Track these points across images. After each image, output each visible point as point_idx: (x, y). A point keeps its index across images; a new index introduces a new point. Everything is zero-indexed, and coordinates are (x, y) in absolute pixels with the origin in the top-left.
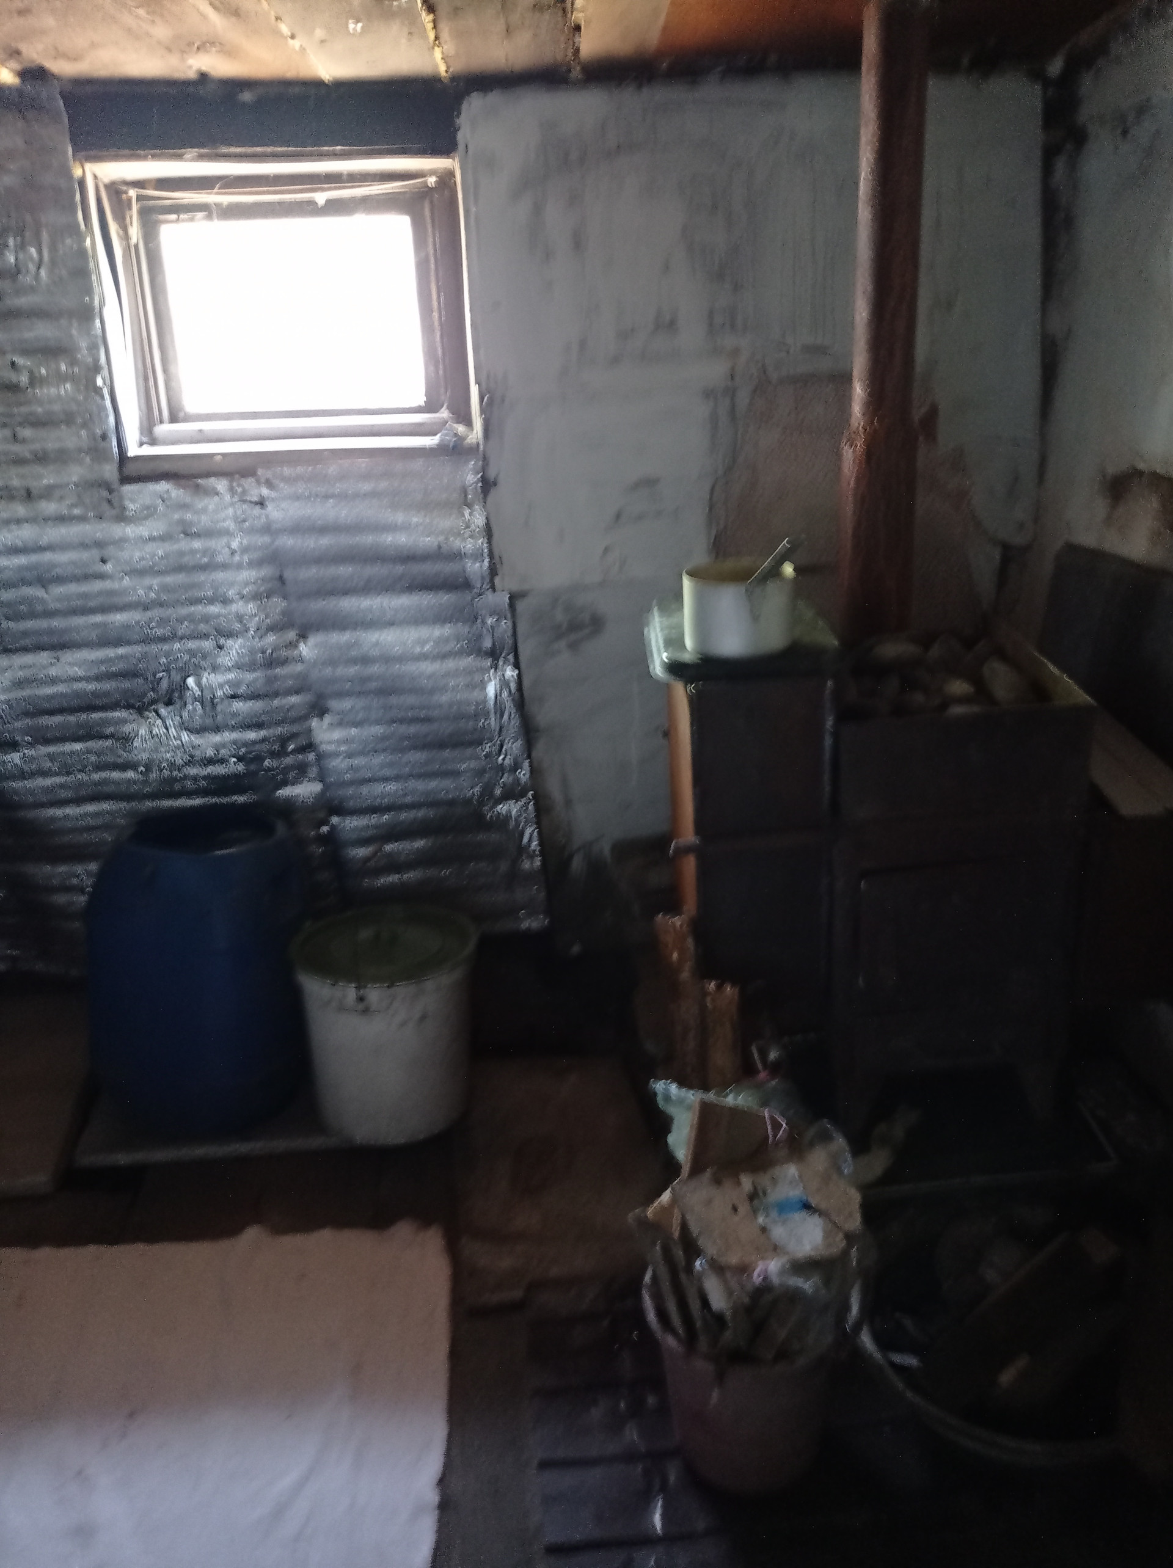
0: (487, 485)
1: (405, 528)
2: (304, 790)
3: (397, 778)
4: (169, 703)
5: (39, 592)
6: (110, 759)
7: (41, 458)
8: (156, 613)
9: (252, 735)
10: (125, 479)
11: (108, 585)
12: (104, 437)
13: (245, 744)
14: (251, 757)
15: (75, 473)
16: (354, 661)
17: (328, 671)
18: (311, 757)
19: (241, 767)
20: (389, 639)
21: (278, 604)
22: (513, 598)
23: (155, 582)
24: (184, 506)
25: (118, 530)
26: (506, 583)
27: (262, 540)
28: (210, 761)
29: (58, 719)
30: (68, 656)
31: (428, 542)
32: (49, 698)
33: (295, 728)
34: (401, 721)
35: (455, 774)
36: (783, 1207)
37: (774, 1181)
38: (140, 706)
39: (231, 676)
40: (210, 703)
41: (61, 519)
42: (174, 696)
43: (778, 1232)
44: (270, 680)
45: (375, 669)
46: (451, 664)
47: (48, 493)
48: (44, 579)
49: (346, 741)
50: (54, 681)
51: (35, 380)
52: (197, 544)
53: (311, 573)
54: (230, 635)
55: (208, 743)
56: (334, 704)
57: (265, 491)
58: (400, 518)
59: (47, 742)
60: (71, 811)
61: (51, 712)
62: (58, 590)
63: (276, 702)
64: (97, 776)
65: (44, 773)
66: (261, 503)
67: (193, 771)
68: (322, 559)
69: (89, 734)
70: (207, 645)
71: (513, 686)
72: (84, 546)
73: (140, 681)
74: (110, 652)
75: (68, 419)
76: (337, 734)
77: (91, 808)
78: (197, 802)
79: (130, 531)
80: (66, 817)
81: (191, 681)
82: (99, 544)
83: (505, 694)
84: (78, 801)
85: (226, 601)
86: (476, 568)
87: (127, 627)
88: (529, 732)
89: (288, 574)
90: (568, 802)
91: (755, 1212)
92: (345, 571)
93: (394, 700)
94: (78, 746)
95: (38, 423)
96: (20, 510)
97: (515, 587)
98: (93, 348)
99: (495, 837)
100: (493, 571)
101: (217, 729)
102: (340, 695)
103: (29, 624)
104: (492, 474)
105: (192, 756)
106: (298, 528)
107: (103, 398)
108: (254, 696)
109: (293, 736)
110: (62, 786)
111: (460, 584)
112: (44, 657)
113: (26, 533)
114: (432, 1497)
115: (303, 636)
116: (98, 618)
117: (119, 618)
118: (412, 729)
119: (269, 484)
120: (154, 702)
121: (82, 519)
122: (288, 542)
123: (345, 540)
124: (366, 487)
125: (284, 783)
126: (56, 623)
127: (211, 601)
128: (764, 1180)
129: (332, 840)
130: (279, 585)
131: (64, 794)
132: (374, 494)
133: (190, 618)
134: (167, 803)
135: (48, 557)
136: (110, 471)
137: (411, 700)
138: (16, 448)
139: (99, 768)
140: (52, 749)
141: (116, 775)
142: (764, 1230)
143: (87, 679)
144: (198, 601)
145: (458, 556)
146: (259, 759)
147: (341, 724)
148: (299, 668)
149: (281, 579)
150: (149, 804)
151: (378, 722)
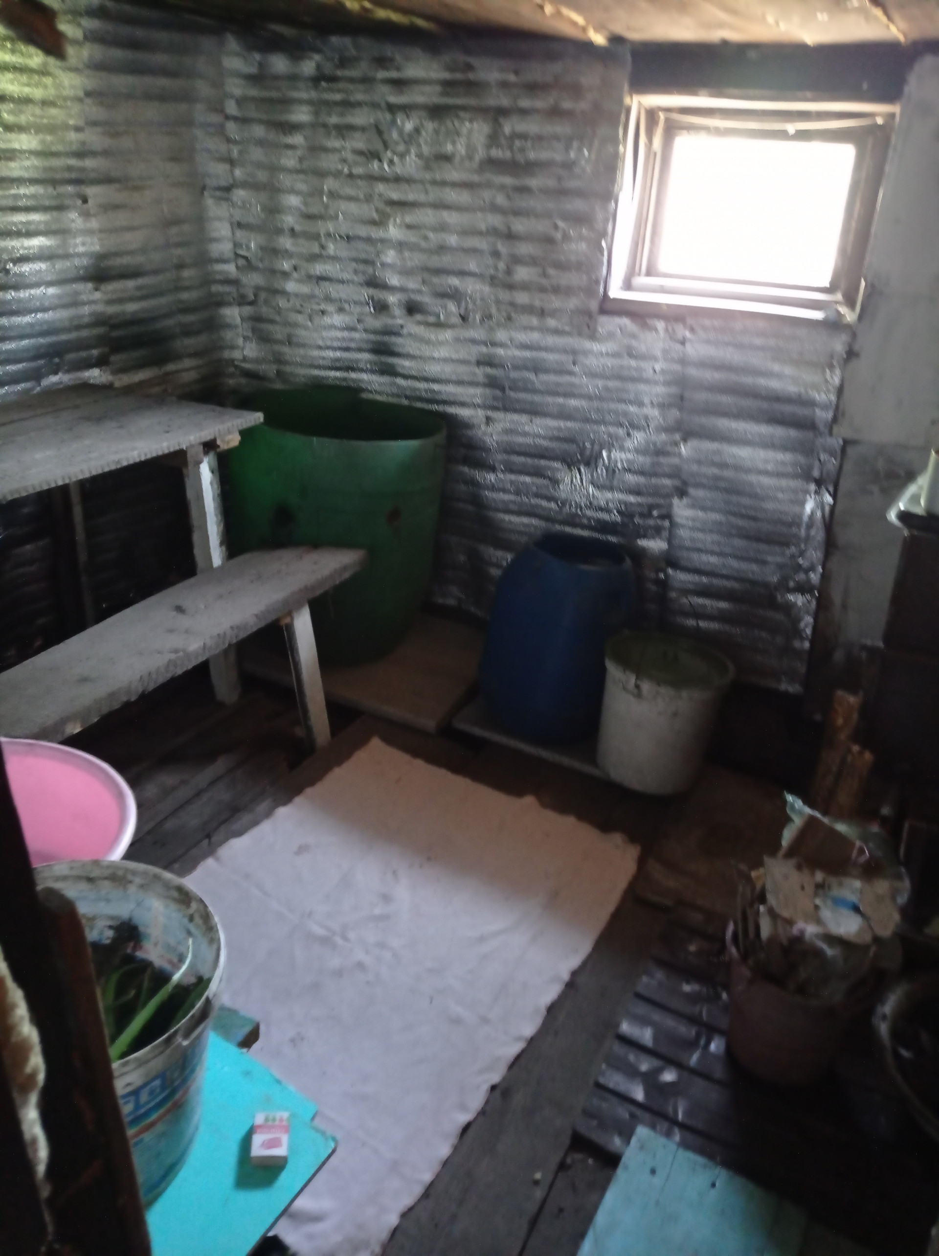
0: (851, 354)
1: (779, 376)
2: (655, 545)
3: (720, 554)
4: (587, 464)
5: (531, 376)
6: (544, 492)
7: (556, 290)
8: (595, 404)
9: (632, 499)
10: (603, 311)
11: (573, 379)
12: (597, 282)
13: (626, 504)
14: (627, 513)
15: (573, 303)
16: (714, 464)
17: (695, 468)
18: (667, 523)
19: (619, 519)
20: (743, 453)
21: (674, 414)
22: (846, 443)
23: (600, 383)
24: (633, 336)
25: (588, 345)
26: (843, 431)
27: (677, 367)
28: (601, 509)
29: (522, 459)
30: (538, 421)
31: (792, 389)
32: (520, 445)
33: (661, 501)
34: (734, 514)
35: (764, 563)
36: (838, 902)
37: (840, 885)
38: (570, 463)
39: (630, 456)
40: (611, 471)
41: (557, 332)
42: (591, 461)
43: (826, 914)
44: (653, 464)
45: (728, 473)
46: (784, 482)
47: (553, 313)
48: (537, 368)
49: (693, 520)
50: (525, 434)
51: (566, 237)
52: (633, 363)
53: (701, 397)
54: (638, 428)
55: (603, 497)
56: (692, 491)
57: (688, 334)
58: (776, 367)
59: (512, 471)
60: (515, 519)
61: (519, 454)
62: (544, 377)
63: (654, 481)
64: (534, 501)
65: (504, 491)
66: (683, 342)
67: (589, 513)
68: (713, 388)
69: (537, 473)
70: (621, 432)
71: (827, 509)
72: (565, 351)
73: (574, 446)
74: (562, 424)
75: (579, 266)
76: (689, 513)
77: (525, 520)
78: (585, 533)
79: (596, 347)
80: (510, 522)
81: (605, 454)
82: (574, 352)
83: (819, 514)
84: (519, 513)
85: (641, 404)
86: (823, 416)
87: (576, 409)
88: (830, 545)
89: (687, 394)
90: (844, 606)
91: (816, 895)
92: (726, 400)
93: (735, 498)
94: (528, 479)
95: (560, 266)
96: (535, 321)
97: (849, 434)
98: (606, 221)
99: (779, 616)
100: (835, 420)
101: (611, 489)
102: (698, 485)
103: (522, 396)
104: (856, 347)
105: (591, 503)
106: (703, 364)
107: (603, 255)
108: (641, 473)
109: (658, 506)
110: (514, 502)
111: (807, 425)
112: (524, 418)
113: (535, 337)
114: (566, 976)
115: (685, 440)
116: (561, 400)
117: (573, 402)
118: (740, 522)
119: (692, 330)
120: (579, 462)
121: (569, 334)
122: (693, 372)
123: (733, 378)
124: (758, 341)
125: (645, 536)
126: (537, 398)
127: (631, 402)
128: (833, 881)
129: (664, 585)
130: (680, 401)
131: (512, 507)
132: (762, 348)
133: (616, 413)
134: (568, 529)
135: (543, 355)
136: (594, 306)
137: (746, 501)
138: (544, 282)
139: (537, 495)
140: (513, 477)
141: (544, 503)
142: (817, 907)
143: (544, 438)
144: (624, 401)
145: (812, 404)
146: (631, 516)
147: (693, 506)
148: (675, 461)
149: (682, 398)
150: (558, 527)
151: (719, 511)
